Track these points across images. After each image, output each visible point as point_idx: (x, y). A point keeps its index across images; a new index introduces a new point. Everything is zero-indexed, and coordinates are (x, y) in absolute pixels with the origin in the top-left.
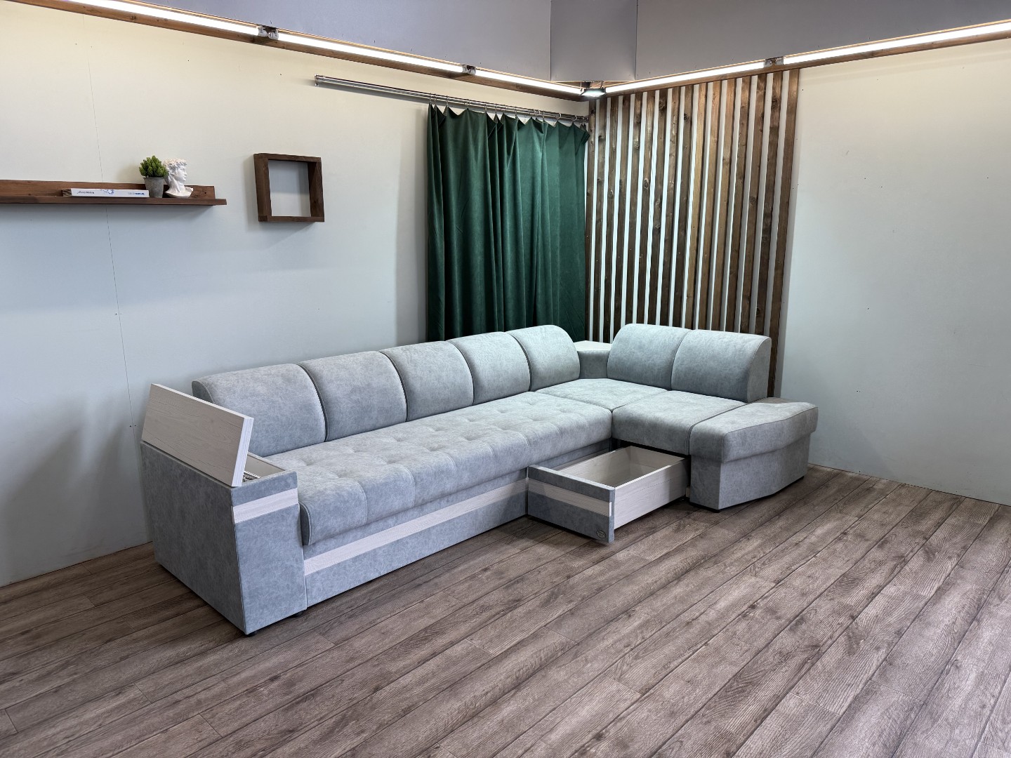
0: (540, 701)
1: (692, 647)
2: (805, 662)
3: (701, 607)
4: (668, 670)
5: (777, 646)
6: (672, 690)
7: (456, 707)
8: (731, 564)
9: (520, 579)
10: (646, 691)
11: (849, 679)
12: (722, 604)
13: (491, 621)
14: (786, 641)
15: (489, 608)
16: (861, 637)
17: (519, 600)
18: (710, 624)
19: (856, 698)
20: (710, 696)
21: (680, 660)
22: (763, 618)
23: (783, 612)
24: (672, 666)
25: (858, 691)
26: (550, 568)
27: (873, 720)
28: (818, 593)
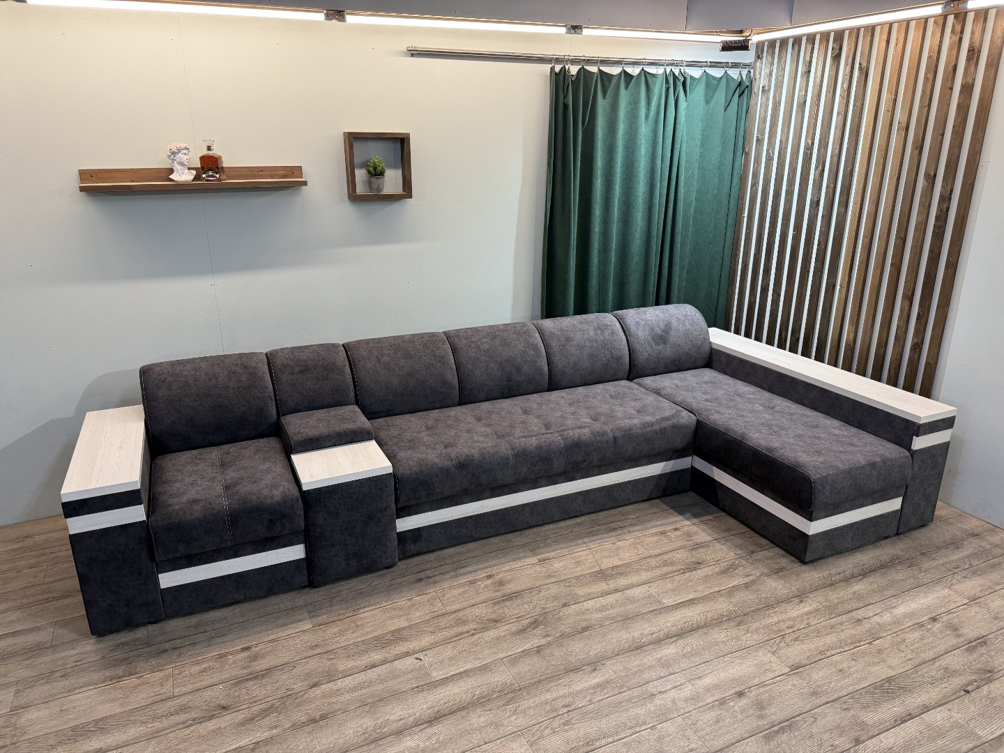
1: (855, 642)
4: (823, 657)
13: (671, 575)
20: (857, 687)
21: (839, 651)
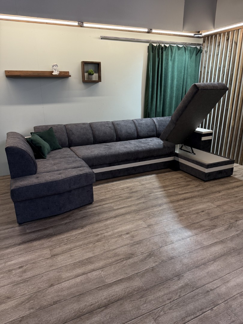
0: (119, 222)
2: (207, 229)
3: (185, 208)
5: (201, 223)
6: (157, 227)
7: (96, 218)
8: (207, 199)
9: (136, 192)
10: (149, 226)
11: (219, 237)
12: (193, 209)
14: (206, 222)
15: (122, 197)
16: (235, 227)
17: (131, 197)
18: (184, 213)
19: (215, 242)
22: (204, 215)
23: (212, 215)
24: (163, 221)
25: (219, 240)
26: (147, 190)
27: (217, 249)
28: (230, 212)
